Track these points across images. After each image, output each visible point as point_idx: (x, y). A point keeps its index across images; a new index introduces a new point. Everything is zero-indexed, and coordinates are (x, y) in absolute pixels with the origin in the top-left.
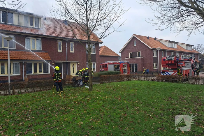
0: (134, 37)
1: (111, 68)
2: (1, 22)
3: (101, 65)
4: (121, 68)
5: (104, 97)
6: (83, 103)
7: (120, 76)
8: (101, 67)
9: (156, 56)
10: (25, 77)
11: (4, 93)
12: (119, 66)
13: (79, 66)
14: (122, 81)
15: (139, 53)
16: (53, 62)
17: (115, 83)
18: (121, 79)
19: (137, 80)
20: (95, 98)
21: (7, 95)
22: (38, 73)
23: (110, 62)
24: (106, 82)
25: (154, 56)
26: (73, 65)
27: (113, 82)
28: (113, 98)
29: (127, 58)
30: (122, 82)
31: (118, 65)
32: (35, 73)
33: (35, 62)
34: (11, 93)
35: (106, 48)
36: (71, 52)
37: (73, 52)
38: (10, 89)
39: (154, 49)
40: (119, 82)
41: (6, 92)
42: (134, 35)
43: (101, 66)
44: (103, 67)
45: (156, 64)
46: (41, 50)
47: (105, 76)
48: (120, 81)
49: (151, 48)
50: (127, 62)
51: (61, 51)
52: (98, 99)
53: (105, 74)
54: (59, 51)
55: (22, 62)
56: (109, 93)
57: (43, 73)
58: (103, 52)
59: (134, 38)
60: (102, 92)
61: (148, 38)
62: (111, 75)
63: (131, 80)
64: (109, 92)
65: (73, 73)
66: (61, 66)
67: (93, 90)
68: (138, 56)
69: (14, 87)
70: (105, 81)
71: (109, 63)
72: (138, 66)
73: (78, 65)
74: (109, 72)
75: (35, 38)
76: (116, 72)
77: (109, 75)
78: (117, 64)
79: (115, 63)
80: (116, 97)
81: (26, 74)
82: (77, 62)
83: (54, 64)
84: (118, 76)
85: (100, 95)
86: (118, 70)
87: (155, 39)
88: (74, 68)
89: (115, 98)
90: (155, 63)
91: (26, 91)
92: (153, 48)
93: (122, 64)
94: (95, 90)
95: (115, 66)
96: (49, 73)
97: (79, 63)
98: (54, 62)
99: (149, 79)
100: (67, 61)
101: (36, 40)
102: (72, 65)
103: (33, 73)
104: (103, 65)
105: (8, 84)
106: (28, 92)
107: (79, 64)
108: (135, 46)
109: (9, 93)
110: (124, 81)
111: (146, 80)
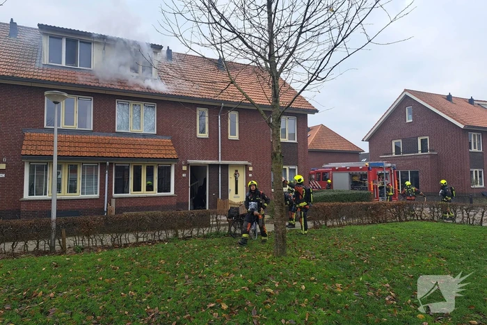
0: (406, 97)
1: (341, 182)
2: (64, 64)
3: (313, 174)
4: (371, 184)
5: (329, 287)
6: (249, 312)
7: (375, 207)
8: (311, 179)
9: (477, 150)
10: (109, 201)
11: (38, 246)
12: (365, 176)
13: (250, 175)
14: (380, 222)
15: (424, 142)
16: (184, 165)
17: (358, 228)
18: (375, 215)
19: (428, 220)
20: (294, 289)
21: (45, 253)
22: (144, 192)
23: (337, 165)
24: (329, 223)
25: (473, 150)
26: (237, 171)
27: (350, 224)
28: (363, 293)
29: (387, 154)
30: (379, 225)
31: (361, 175)
32: (137, 194)
33: (138, 163)
34: (58, 248)
35: (324, 130)
36: (230, 137)
37: (236, 137)
38: (53, 237)
39: (469, 130)
40: (371, 226)
41: (43, 245)
42: (405, 90)
43: (313, 176)
44: (319, 180)
45: (480, 172)
46: (155, 133)
47: (325, 204)
48: (373, 223)
49: (462, 126)
50: (389, 165)
51: (206, 135)
52: (308, 292)
53: (325, 199)
54: (199, 135)
55: (103, 163)
56: (343, 267)
57: (155, 193)
58: (317, 139)
59: (406, 101)
60: (318, 264)
61: (449, 98)
62: (343, 202)
63: (407, 220)
64: (346, 263)
65: (236, 193)
66: (206, 176)
67: (289, 252)
68: (420, 148)
69: (64, 232)
70: (326, 219)
71: (334, 169)
72: (421, 177)
73: (247, 172)
74: (336, 193)
75: (142, 104)
76: (357, 194)
77: (338, 203)
78: (358, 172)
79: (352, 168)
80: (375, 289)
81: (115, 195)
82: (246, 165)
83: (188, 168)
84: (368, 206)
85: (312, 274)
86: (363, 189)
87: (471, 101)
88: (239, 179)
89: (371, 293)
90: (474, 170)
91: (99, 244)
92: (469, 126)
93: (375, 171)
94: (295, 254)
95: (352, 176)
96: (172, 192)
97: (250, 166)
98: (188, 165)
99: (474, 219)
100: (220, 162)
101: (142, 107)
102: (234, 172)
103: (132, 194)
104: (318, 173)
105: (49, 223)
106: (103, 247)
107: (251, 169)
108: (408, 120)
109: (52, 247)
110: (385, 222)
111: (460, 223)
